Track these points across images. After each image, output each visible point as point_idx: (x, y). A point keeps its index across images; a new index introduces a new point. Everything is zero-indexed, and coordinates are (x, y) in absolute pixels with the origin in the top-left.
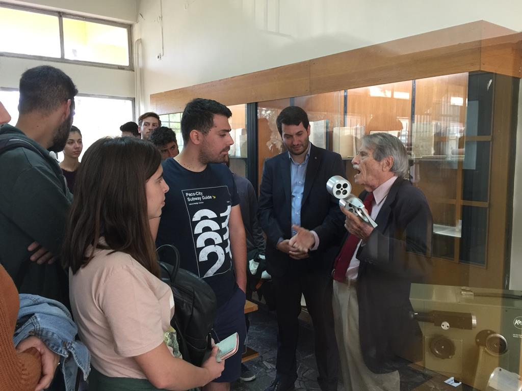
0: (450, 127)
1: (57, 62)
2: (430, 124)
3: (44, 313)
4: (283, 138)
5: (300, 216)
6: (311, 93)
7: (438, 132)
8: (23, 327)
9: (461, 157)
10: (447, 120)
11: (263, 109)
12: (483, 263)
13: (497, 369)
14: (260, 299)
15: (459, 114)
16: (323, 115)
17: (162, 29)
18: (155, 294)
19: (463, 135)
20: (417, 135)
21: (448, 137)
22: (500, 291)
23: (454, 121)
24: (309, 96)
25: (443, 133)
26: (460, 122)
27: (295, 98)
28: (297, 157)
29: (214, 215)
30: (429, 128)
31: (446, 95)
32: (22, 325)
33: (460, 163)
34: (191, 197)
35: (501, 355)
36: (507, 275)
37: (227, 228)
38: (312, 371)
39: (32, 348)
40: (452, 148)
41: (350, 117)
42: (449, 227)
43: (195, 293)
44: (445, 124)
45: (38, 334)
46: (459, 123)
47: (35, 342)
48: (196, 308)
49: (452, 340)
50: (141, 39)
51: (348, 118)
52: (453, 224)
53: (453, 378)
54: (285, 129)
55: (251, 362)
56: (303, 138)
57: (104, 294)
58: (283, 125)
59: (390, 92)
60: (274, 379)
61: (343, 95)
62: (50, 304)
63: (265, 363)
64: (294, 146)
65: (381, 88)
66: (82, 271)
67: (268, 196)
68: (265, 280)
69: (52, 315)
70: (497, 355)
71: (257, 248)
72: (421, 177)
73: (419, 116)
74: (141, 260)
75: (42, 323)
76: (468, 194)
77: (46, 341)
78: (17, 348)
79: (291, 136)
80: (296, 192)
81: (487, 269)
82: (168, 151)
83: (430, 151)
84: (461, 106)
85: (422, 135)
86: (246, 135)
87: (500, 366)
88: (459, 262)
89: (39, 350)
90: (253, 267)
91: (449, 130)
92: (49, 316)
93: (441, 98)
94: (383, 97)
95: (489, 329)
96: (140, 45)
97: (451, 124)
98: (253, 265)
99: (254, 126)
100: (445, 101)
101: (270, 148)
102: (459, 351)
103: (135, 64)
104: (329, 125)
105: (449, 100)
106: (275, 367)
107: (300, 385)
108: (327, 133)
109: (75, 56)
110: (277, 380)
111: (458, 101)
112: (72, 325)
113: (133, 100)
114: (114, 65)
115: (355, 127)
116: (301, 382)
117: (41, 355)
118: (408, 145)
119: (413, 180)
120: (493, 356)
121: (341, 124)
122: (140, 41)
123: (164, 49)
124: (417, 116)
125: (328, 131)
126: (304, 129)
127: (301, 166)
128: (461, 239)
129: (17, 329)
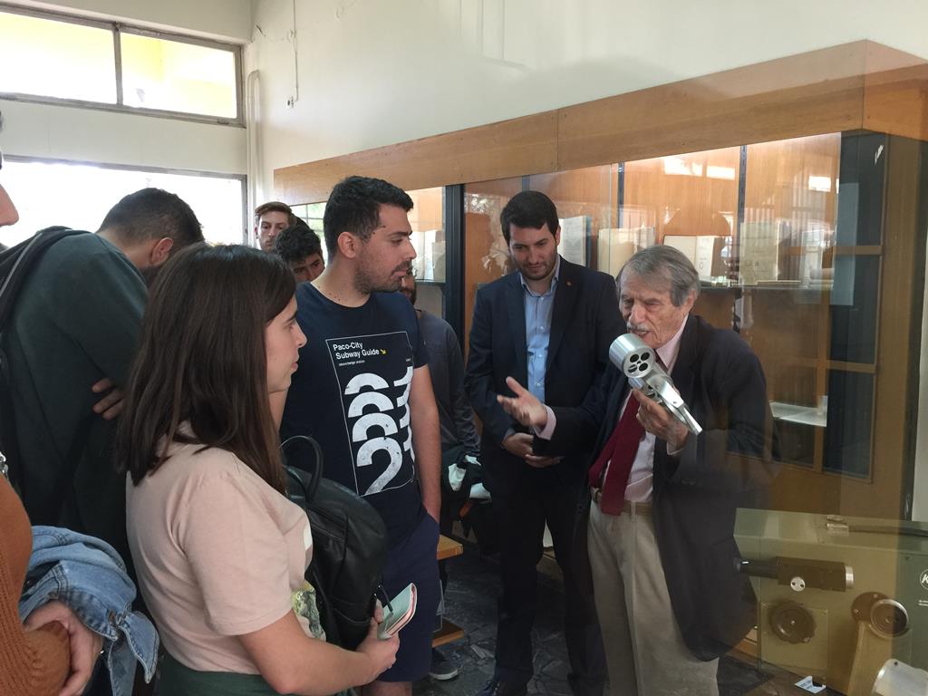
0: (806, 230)
1: (110, 110)
2: (771, 224)
3: (77, 561)
4: (512, 250)
5: (543, 389)
6: (560, 169)
7: (785, 237)
8: (38, 584)
9: (827, 283)
10: (802, 218)
11: (474, 195)
12: (865, 472)
13: (890, 662)
14: (467, 535)
15: (824, 208)
16: (581, 207)
17: (296, 53)
18: (279, 526)
19: (831, 244)
20: (747, 243)
21: (805, 247)
22: (896, 523)
23: (814, 218)
24: (557, 173)
25: (795, 241)
26: (827, 220)
27: (531, 177)
28: (534, 284)
29: (384, 384)
30: (770, 229)
31: (801, 172)
32: (38, 581)
33: (826, 294)
34: (342, 352)
35: (896, 638)
36: (909, 495)
37: (407, 406)
38: (559, 663)
39: (54, 622)
40: (811, 268)
41: (629, 210)
42: (805, 408)
43: (350, 521)
44: (799, 225)
45: (66, 598)
46: (823, 223)
47: (60, 612)
48: (352, 548)
49: (809, 609)
50: (258, 71)
51: (626, 213)
52: (812, 403)
53: (810, 678)
54: (516, 233)
55: (449, 646)
56: (546, 251)
57: (188, 522)
58: (513, 227)
59: (701, 167)
60: (491, 677)
61: (617, 171)
62: (87, 544)
63: (474, 648)
64: (530, 264)
65: (684, 159)
66: (149, 481)
67: (485, 352)
68: (477, 501)
69: (90, 564)
70: (889, 637)
71: (461, 443)
72: (754, 318)
73: (752, 210)
74: (254, 463)
75: (71, 577)
76: (839, 349)
77: (79, 611)
78: (26, 622)
79: (527, 247)
80: (534, 347)
81: (872, 483)
82: (307, 271)
83: (771, 272)
84: (827, 193)
85: (756, 244)
86: (444, 242)
87: (894, 656)
88: (823, 470)
89: (66, 626)
90: (455, 477)
91: (806, 235)
92: (85, 565)
93: (793, 178)
94: (688, 177)
95: (876, 591)
96: (257, 82)
97: (810, 224)
98: (455, 474)
99: (457, 226)
100: (798, 184)
101: (485, 265)
102: (822, 629)
103: (248, 116)
104: (592, 224)
105: (805, 183)
106: (493, 656)
107: (536, 687)
108: (587, 238)
109: (142, 101)
110: (497, 679)
111: (822, 183)
112: (126, 583)
113: (244, 179)
114: (210, 117)
115: (637, 229)
116: (539, 683)
117: (70, 635)
118: (732, 262)
119: (741, 325)
120: (883, 639)
121: (612, 223)
122: (257, 74)
123: (299, 90)
124: (749, 211)
125: (589, 235)
126: (549, 235)
127: (542, 299)
128: (826, 430)
129: (26, 588)
